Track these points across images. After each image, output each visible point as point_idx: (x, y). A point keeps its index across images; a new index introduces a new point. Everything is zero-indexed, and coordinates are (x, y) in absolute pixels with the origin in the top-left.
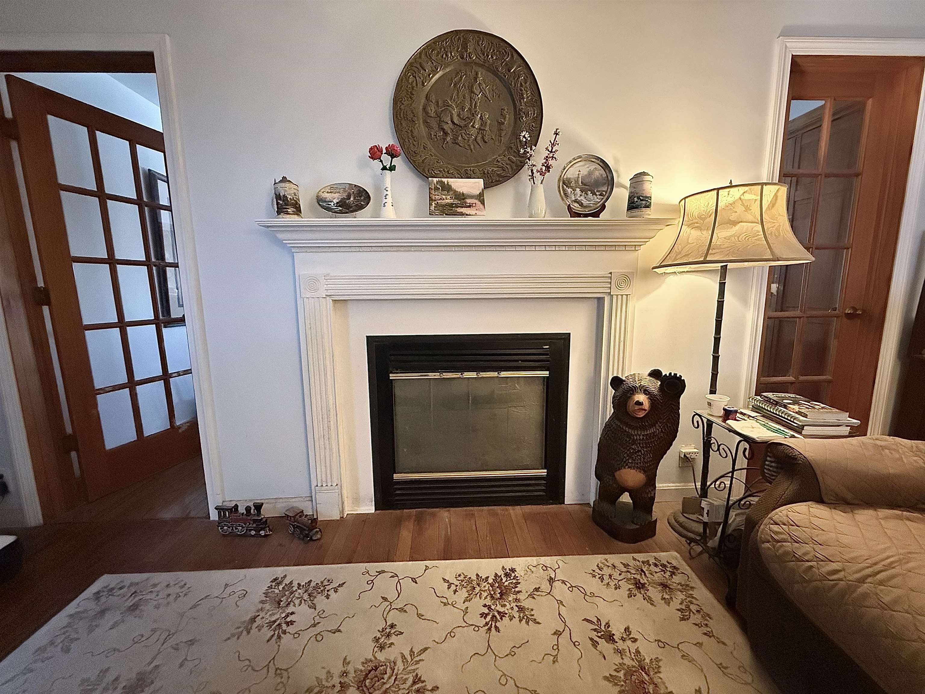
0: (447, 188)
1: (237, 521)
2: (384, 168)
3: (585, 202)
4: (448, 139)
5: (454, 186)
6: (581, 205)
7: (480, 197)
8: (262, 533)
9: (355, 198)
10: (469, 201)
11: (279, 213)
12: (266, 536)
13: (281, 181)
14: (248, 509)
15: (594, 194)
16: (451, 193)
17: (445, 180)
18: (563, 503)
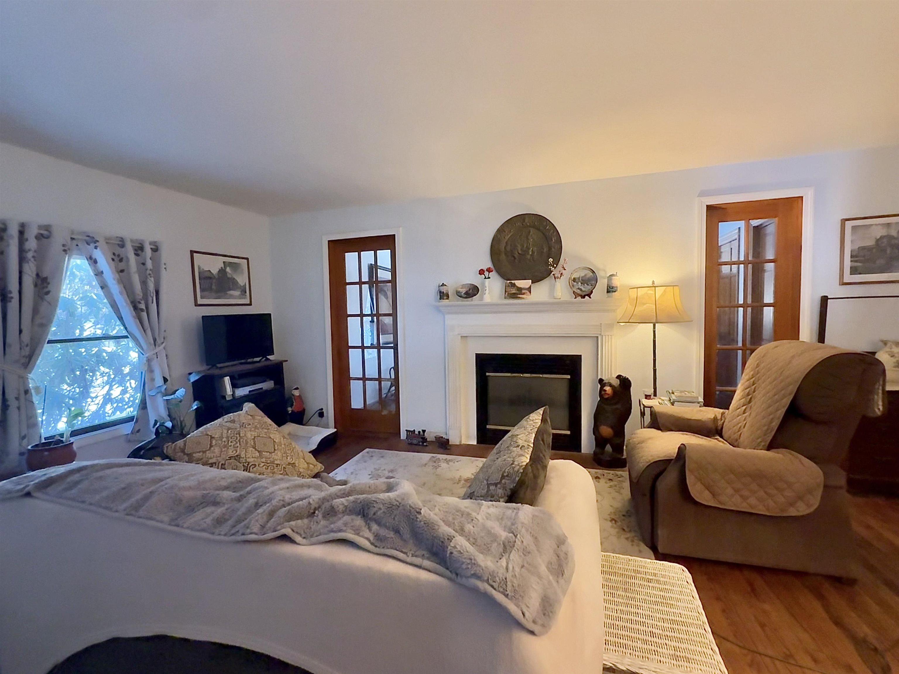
0: (514, 285)
1: (415, 437)
2: (485, 278)
3: (583, 289)
4: (516, 261)
5: (517, 284)
6: (581, 290)
7: (529, 289)
8: (425, 444)
9: (472, 290)
10: (523, 291)
11: (440, 299)
12: (426, 446)
13: (442, 286)
14: (419, 432)
15: (588, 285)
16: (515, 288)
17: (513, 282)
18: (581, 451)
